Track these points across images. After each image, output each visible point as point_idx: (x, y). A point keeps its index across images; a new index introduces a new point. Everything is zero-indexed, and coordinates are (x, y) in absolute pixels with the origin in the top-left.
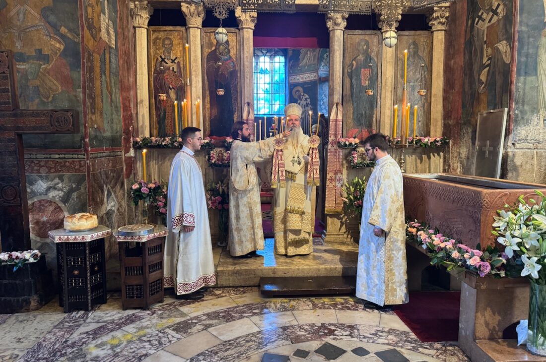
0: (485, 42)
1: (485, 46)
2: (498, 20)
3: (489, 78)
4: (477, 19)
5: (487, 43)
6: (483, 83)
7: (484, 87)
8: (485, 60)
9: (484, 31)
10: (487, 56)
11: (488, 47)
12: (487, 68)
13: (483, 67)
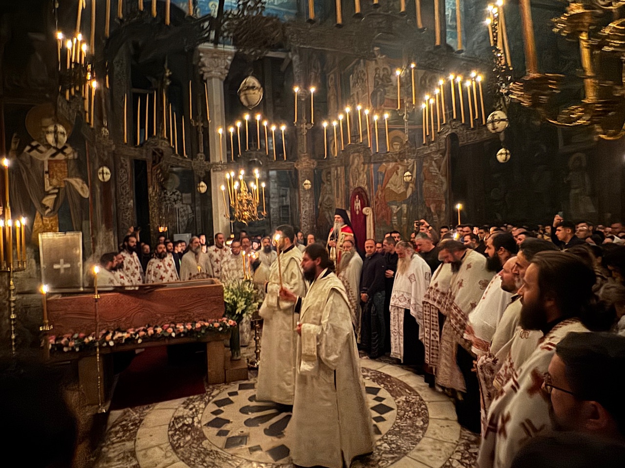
0: (47, 172)
1: (47, 176)
2: (67, 160)
3: (58, 205)
4: (28, 148)
5: (51, 173)
6: (48, 208)
7: (51, 212)
8: (48, 188)
9: (43, 162)
10: (50, 185)
11: (53, 178)
12: (55, 196)
13: (48, 194)
